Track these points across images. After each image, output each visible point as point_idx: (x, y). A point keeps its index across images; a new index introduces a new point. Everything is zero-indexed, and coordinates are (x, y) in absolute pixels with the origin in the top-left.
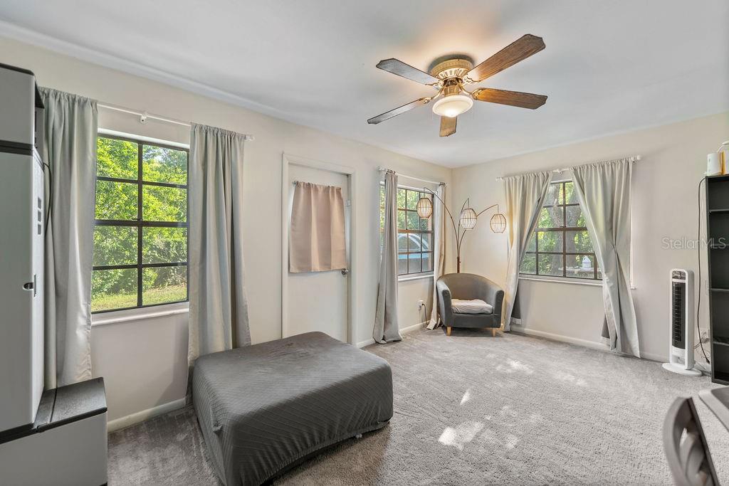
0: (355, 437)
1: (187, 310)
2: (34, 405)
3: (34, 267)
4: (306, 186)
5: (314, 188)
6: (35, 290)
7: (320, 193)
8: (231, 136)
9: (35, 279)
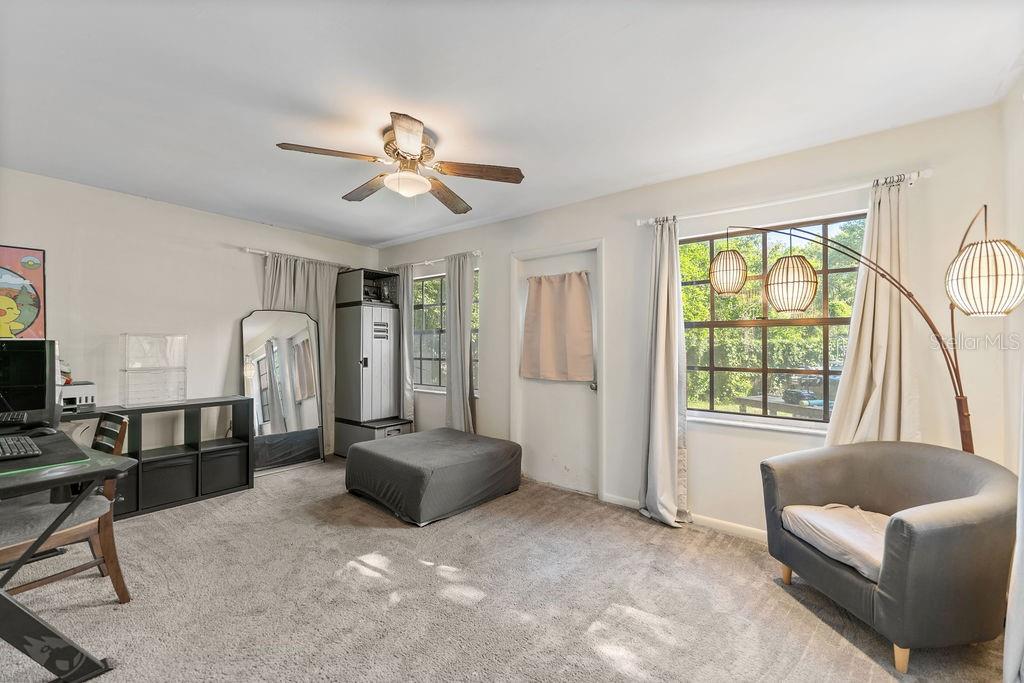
0: (394, 512)
2: (365, 416)
3: (365, 354)
4: (539, 281)
5: (548, 279)
6: (366, 365)
7: (556, 285)
8: (464, 256)
9: (366, 360)
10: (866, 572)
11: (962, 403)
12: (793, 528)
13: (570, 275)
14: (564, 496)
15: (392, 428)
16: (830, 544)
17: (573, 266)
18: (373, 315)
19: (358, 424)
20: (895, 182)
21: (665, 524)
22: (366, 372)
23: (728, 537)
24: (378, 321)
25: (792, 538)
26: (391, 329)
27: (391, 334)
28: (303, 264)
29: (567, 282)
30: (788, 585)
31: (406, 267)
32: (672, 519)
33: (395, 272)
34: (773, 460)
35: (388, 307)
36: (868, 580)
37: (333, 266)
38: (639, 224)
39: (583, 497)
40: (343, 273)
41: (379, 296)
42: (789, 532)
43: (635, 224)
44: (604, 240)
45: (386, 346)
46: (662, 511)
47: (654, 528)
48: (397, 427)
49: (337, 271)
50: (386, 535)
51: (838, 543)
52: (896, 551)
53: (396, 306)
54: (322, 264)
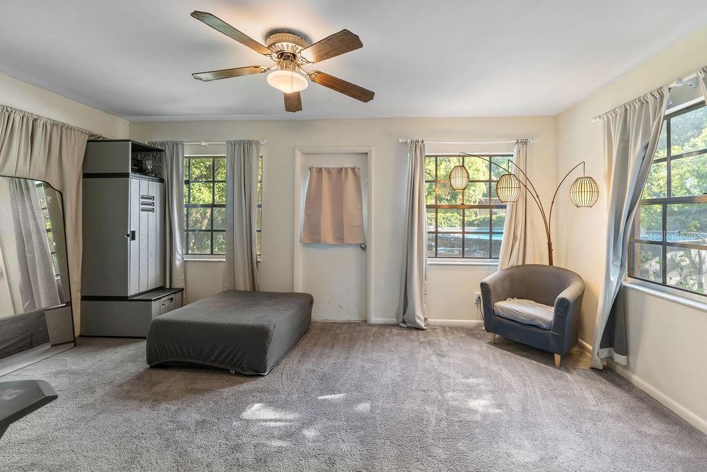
0: (229, 370)
1: (225, 260)
2: (133, 289)
3: (133, 227)
4: (320, 170)
5: (328, 170)
6: (133, 238)
7: (334, 174)
8: (250, 143)
9: (133, 233)
10: (545, 326)
11: (550, 245)
12: (501, 313)
13: (346, 168)
14: (345, 327)
15: (167, 298)
16: (525, 317)
17: (347, 163)
18: (140, 187)
19: (125, 299)
20: (525, 143)
21: (419, 329)
22: (133, 245)
23: (451, 328)
24: (145, 194)
25: (501, 319)
26: (157, 202)
27: (157, 207)
28: (45, 125)
29: (343, 174)
30: (495, 344)
31: (176, 145)
32: (422, 325)
33: (159, 147)
34: (486, 280)
35: (153, 180)
36: (545, 329)
37: (81, 131)
38: (400, 141)
39: (357, 324)
40: (94, 142)
41: (140, 169)
42: (499, 316)
43: (398, 141)
44: (373, 148)
45: (153, 219)
46: (418, 321)
47: (415, 332)
48: (170, 297)
49: (87, 138)
50: (239, 392)
51: (529, 316)
52: (561, 312)
53: (162, 181)
54: (69, 128)
